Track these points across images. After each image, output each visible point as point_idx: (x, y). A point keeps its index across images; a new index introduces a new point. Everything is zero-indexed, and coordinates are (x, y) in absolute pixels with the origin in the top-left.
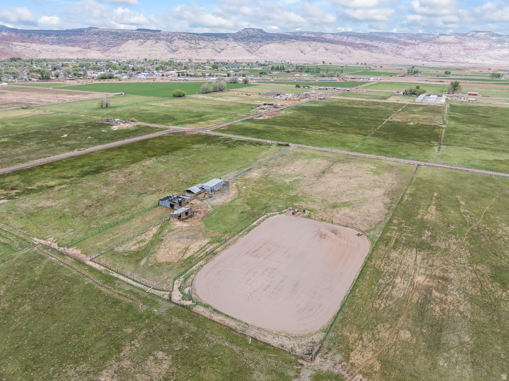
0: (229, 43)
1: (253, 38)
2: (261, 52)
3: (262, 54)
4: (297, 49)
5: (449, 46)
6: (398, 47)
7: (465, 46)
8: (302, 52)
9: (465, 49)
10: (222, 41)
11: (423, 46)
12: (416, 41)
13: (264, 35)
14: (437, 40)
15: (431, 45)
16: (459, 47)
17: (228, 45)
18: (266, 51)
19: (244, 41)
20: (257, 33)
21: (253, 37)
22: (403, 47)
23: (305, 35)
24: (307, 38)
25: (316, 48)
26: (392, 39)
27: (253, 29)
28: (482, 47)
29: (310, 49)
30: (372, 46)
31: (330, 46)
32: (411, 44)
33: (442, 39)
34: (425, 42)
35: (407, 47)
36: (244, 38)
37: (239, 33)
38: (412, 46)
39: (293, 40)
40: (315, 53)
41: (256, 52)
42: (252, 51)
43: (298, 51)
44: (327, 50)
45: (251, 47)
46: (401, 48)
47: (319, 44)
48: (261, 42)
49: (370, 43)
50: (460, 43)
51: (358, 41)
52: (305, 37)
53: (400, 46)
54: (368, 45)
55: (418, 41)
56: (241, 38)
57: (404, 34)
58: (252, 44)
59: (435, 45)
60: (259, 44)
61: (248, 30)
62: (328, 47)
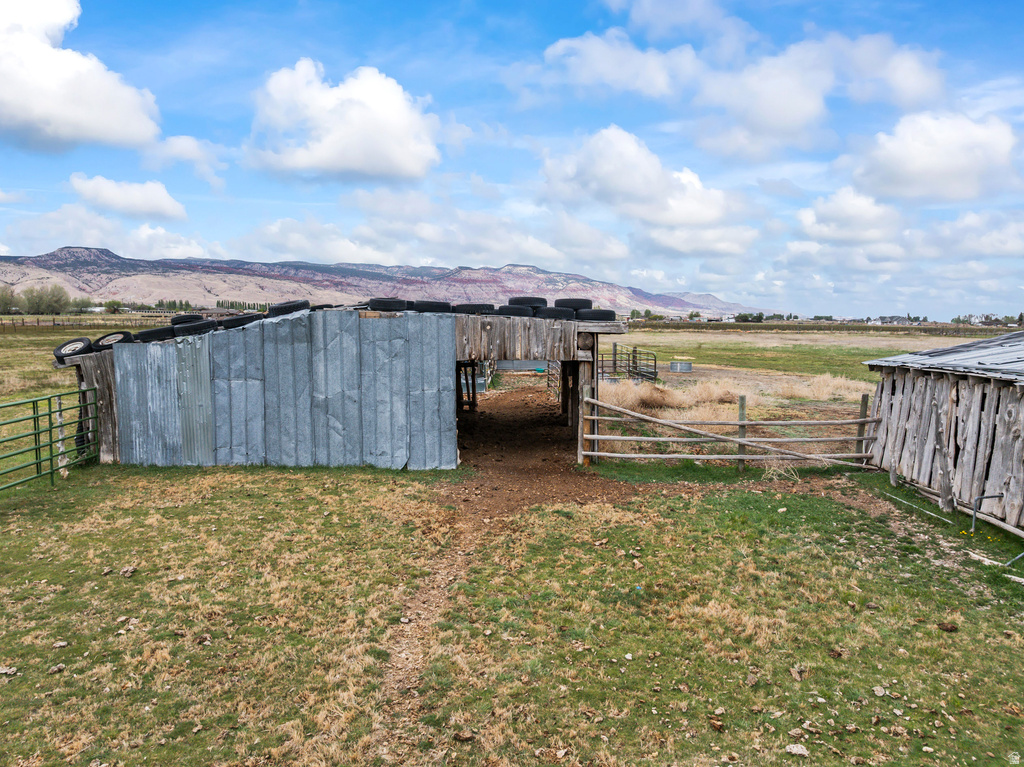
0: (27, 271)
1: (87, 265)
2: (113, 290)
3: (115, 294)
4: (199, 286)
5: (480, 287)
6: (395, 287)
7: (502, 287)
8: (209, 292)
9: (505, 292)
10: (11, 267)
11: (437, 285)
12: (422, 277)
13: (114, 260)
14: (459, 276)
15: (450, 285)
16: (495, 288)
17: (25, 274)
18: (127, 288)
19: (65, 271)
20: (97, 256)
21: (86, 263)
22: (405, 287)
23: (207, 264)
24: (214, 268)
25: (238, 284)
26: (381, 274)
27: (87, 249)
28: (527, 288)
29: (226, 285)
30: (349, 285)
31: (267, 282)
32: (417, 282)
33: (465, 274)
34: (439, 279)
35: (411, 288)
36: (66, 265)
37: (52, 256)
38: (419, 286)
39: (185, 271)
40: (239, 292)
41: (101, 291)
42: (88, 289)
43: (201, 290)
44: (262, 288)
45: (87, 282)
46: (400, 289)
47: (243, 278)
48: (110, 273)
49: (343, 280)
50: (495, 281)
51: (319, 277)
52: (208, 267)
53: (398, 285)
54: (340, 283)
55: (426, 279)
56: (57, 266)
57: (399, 267)
58: (88, 276)
59: (457, 285)
60: (104, 276)
61: (75, 250)
62: (264, 284)
